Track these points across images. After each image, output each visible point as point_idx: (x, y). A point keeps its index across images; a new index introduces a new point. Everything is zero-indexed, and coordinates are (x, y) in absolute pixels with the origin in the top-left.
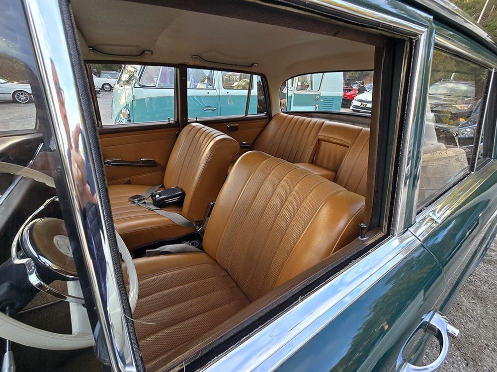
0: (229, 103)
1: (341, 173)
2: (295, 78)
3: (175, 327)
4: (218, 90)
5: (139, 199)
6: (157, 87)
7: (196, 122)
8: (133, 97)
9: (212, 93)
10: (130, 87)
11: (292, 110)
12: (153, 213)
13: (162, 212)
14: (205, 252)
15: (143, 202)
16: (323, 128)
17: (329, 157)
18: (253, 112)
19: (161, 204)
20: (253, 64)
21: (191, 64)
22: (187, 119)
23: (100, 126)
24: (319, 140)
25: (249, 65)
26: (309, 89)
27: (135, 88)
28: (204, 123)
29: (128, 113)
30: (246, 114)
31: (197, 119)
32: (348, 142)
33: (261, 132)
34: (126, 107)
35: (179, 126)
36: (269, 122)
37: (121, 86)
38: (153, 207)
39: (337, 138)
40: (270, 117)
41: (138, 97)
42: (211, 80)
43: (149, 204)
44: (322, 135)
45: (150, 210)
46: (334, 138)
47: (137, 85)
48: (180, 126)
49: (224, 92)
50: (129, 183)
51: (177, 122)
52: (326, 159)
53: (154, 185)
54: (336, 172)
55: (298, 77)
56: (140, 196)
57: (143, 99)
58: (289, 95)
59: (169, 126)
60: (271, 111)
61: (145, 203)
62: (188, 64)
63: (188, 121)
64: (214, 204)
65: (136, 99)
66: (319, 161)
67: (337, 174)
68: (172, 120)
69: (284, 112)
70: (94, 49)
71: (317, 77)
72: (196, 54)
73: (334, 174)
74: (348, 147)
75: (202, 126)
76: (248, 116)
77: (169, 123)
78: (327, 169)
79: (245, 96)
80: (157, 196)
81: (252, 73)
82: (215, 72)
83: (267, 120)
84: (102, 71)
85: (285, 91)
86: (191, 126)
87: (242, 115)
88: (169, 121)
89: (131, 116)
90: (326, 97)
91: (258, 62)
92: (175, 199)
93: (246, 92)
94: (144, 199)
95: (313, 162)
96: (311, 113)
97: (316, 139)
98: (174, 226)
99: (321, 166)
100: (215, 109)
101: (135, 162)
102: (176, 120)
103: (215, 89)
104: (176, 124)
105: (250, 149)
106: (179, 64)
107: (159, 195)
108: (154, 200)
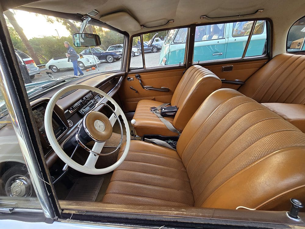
3: (141, 185)
4: (227, 39)
5: (154, 109)
7: (198, 64)
8: (170, 50)
10: (169, 44)
12: (158, 119)
13: (163, 119)
14: (176, 151)
15: (155, 111)
19: (164, 115)
20: (257, 11)
21: (199, 23)
23: (144, 68)
27: (171, 45)
28: (203, 65)
30: (244, 56)
31: (199, 62)
34: (165, 56)
36: (267, 63)
37: (165, 45)
38: (159, 115)
40: (269, 58)
41: (172, 50)
43: (158, 113)
45: (157, 116)
47: (173, 43)
48: (186, 67)
49: (232, 39)
50: (154, 100)
51: (185, 65)
53: (166, 103)
56: (155, 108)
57: (175, 51)
59: (180, 67)
60: (272, 52)
61: (156, 112)
62: (197, 24)
63: (193, 64)
65: (171, 51)
68: (182, 64)
69: (289, 53)
70: (143, 26)
72: (203, 15)
75: (200, 67)
76: (245, 58)
77: (180, 66)
80: (163, 110)
81: (256, 20)
83: (267, 60)
86: (194, 67)
87: (240, 58)
88: (180, 64)
89: (167, 61)
91: (263, 8)
92: (172, 114)
94: (157, 110)
98: (166, 129)
100: (222, 53)
101: (158, 88)
102: (185, 64)
103: (225, 38)
104: (183, 66)
105: (242, 85)
106: (191, 25)
107: (164, 109)
108: (161, 111)
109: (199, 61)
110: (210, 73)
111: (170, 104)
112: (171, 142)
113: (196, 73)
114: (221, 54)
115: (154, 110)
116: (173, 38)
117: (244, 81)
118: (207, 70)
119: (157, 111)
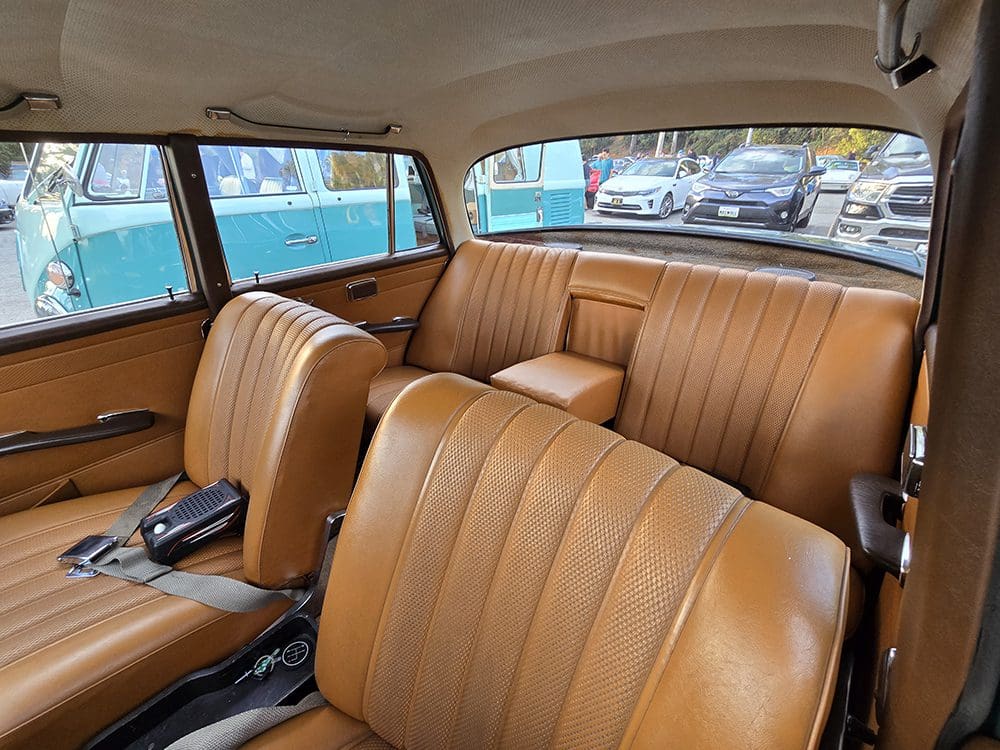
0: (349, 219)
1: (636, 370)
2: (486, 160)
4: (314, 195)
6: (142, 199)
7: (257, 288)
8: (75, 229)
9: (300, 202)
10: (59, 203)
11: (491, 230)
12: (146, 593)
15: (107, 559)
16: (578, 268)
17: (601, 333)
18: (408, 245)
19: (171, 554)
20: (388, 129)
21: (210, 133)
22: (227, 284)
24: (572, 297)
25: (378, 130)
26: (519, 177)
27: (74, 205)
28: (280, 288)
29: (68, 273)
30: (392, 250)
31: (257, 279)
32: (640, 297)
33: (434, 289)
34: (59, 258)
35: (205, 306)
36: (449, 263)
37: (35, 203)
38: (146, 569)
39: (614, 288)
40: (449, 252)
42: (290, 172)
43: (129, 562)
44: (576, 283)
45: (136, 583)
46: (609, 291)
47: (82, 199)
48: (210, 304)
50: (72, 493)
51: (199, 295)
52: (594, 339)
53: (155, 481)
54: (624, 368)
55: (493, 157)
57: (112, 234)
58: (480, 192)
59: (173, 310)
60: (450, 238)
61: (115, 561)
62: (198, 135)
63: (234, 288)
64: (339, 522)
65: (84, 234)
66: (578, 346)
67: (629, 372)
68: (182, 293)
69: (480, 237)
71: (531, 152)
73: (619, 374)
74: (643, 309)
75: (276, 298)
76: (397, 255)
77: (173, 304)
78: (600, 361)
79: (383, 203)
80: (159, 528)
81: (391, 151)
82: (300, 152)
83: (446, 257)
84: (13, 163)
85: (469, 185)
86: (244, 300)
87: (382, 255)
88: (171, 297)
90: (553, 193)
91: (400, 123)
93: (381, 195)
94: (112, 548)
95: (565, 348)
96: (538, 232)
97: (566, 297)
99: (584, 356)
100: (314, 238)
102: (195, 290)
103: (306, 193)
104: (193, 302)
105: (414, 330)
106: (170, 134)
107: (164, 521)
108: (149, 544)
109: (257, 275)
110: (329, 322)
111: (185, 478)
112: (269, 667)
113: (265, 324)
114: (313, 242)
115: (93, 560)
116: (75, 177)
117: (415, 317)
118: (308, 307)
119: (120, 553)
